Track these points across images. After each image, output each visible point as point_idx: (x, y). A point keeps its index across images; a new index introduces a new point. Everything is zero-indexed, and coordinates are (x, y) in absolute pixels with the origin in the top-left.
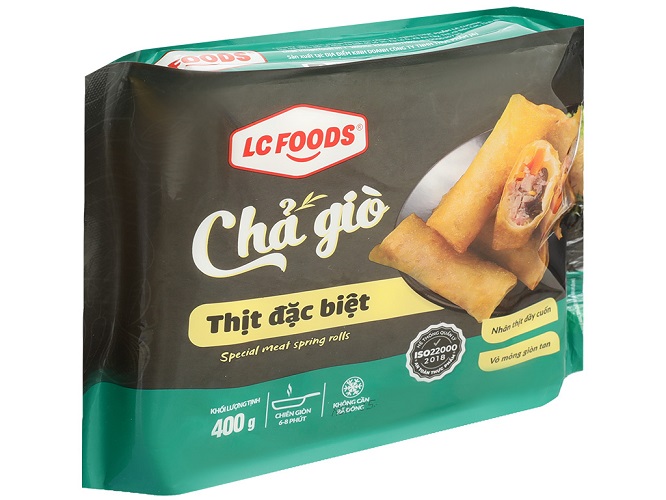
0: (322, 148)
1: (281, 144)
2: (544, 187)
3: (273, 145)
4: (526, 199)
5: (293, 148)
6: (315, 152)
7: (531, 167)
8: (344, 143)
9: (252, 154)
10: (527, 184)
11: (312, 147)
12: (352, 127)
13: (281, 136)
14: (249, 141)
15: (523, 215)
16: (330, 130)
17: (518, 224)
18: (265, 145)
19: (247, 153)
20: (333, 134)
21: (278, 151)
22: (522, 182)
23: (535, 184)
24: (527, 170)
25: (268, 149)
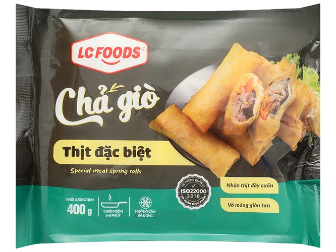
0: (121, 58)
1: (98, 53)
2: (254, 102)
3: (94, 53)
4: (243, 106)
5: (105, 56)
6: (117, 60)
7: (245, 87)
8: (134, 56)
9: (83, 57)
10: (243, 97)
11: (115, 57)
12: (139, 49)
13: (99, 49)
14: (81, 49)
15: (241, 116)
16: (126, 49)
17: (239, 121)
18: (89, 53)
19: (80, 56)
20: (128, 51)
21: (97, 57)
22: (241, 96)
23: (248, 98)
24: (243, 89)
25: (91, 55)
